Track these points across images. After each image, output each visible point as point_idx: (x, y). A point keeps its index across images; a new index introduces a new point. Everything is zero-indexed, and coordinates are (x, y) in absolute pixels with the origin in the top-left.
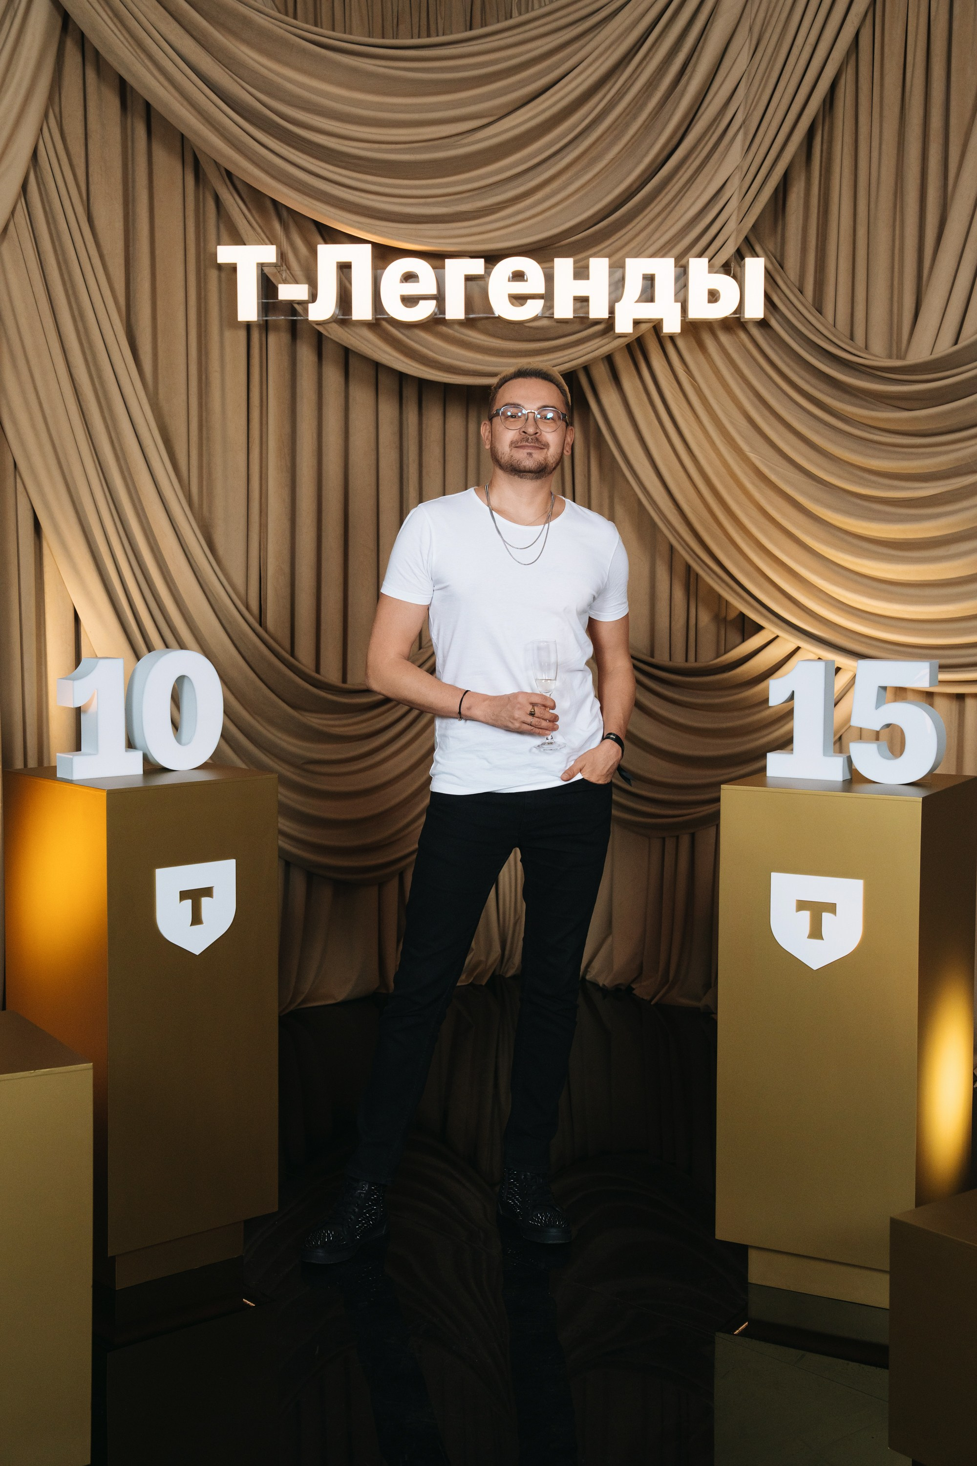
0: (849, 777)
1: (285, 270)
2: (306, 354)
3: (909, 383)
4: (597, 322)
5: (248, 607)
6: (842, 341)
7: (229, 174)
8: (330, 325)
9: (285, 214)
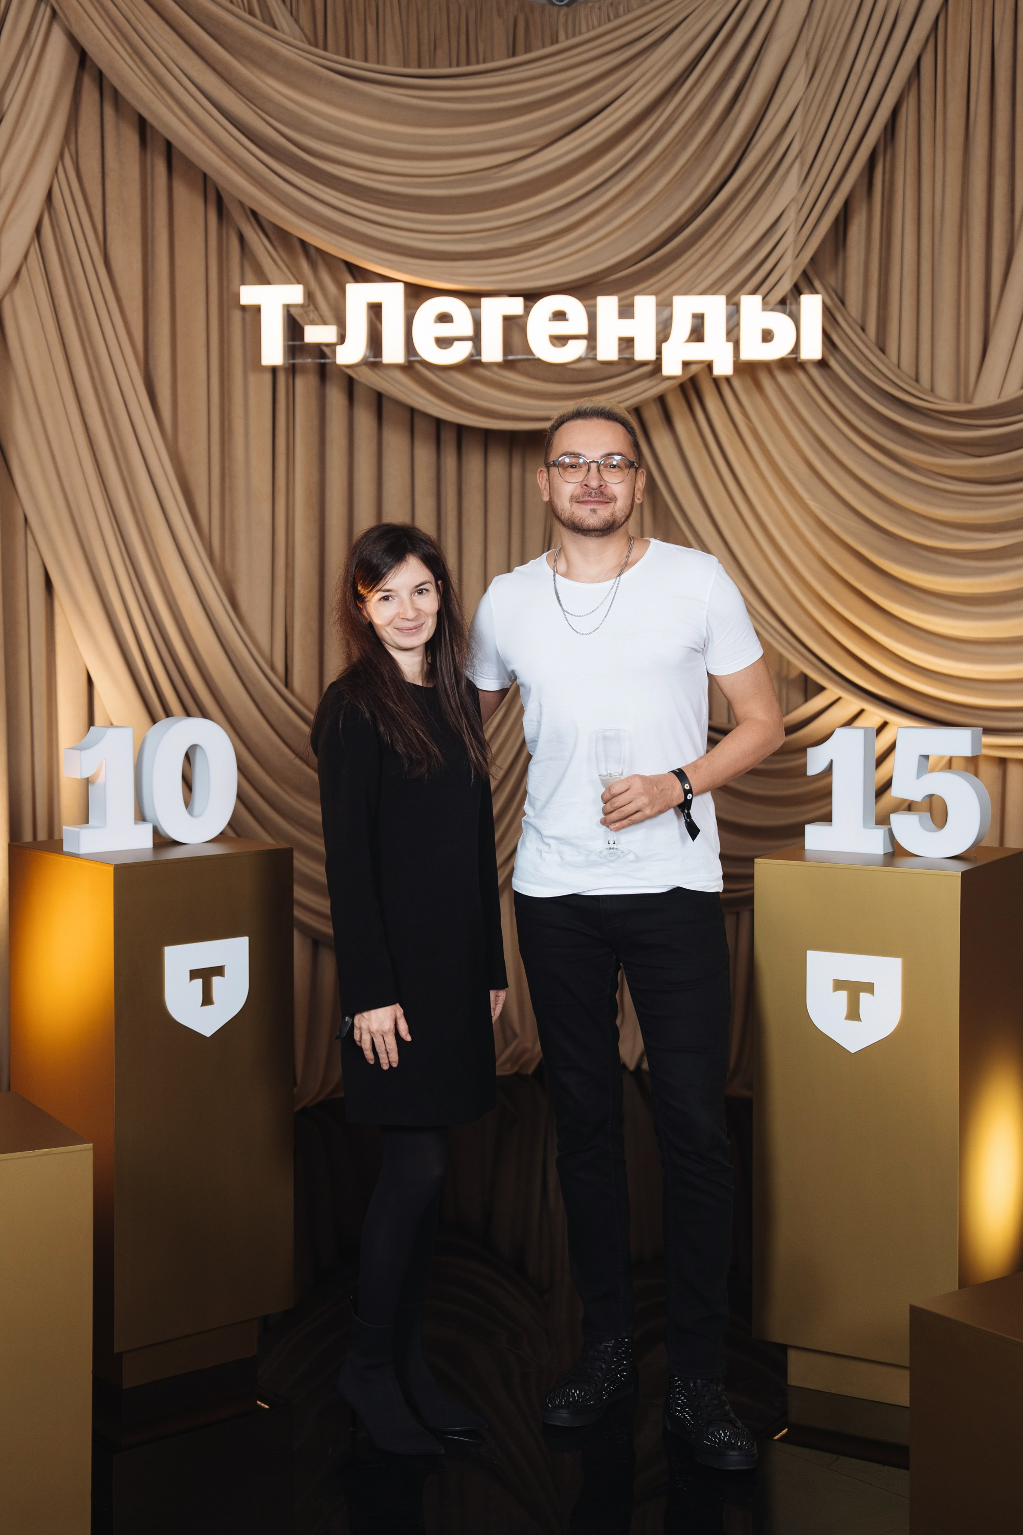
0: (891, 850)
1: (313, 311)
2: (336, 397)
3: (976, 428)
4: (644, 364)
5: (273, 668)
6: (907, 383)
7: (254, 213)
8: (359, 368)
9: (313, 252)
